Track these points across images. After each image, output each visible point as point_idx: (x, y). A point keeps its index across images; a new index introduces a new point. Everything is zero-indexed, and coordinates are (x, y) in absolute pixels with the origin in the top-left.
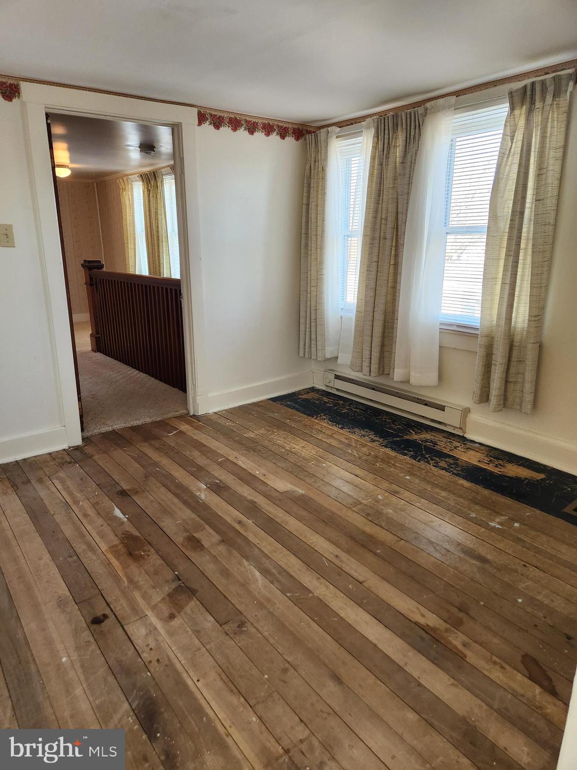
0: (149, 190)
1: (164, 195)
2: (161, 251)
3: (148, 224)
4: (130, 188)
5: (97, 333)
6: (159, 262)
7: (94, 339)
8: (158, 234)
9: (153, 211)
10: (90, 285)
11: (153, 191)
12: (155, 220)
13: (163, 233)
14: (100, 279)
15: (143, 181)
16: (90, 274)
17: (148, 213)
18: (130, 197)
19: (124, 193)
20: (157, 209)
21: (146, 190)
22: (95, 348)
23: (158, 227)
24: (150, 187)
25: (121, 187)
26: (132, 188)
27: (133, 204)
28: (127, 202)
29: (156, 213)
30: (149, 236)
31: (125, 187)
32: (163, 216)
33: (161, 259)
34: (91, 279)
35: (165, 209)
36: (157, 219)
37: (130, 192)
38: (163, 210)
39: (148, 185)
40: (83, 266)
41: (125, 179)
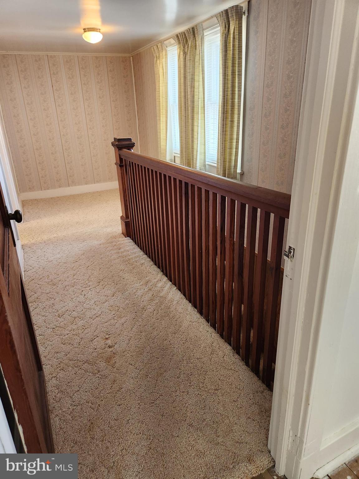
0: (185, 53)
1: (203, 56)
2: (195, 124)
3: (183, 94)
4: (164, 54)
5: (127, 217)
6: (193, 137)
7: (124, 224)
8: (193, 105)
9: (189, 77)
10: (120, 166)
11: (190, 53)
12: (191, 88)
13: (200, 102)
14: (130, 162)
15: (179, 43)
16: (119, 155)
17: (182, 81)
18: (164, 65)
19: (158, 62)
20: (193, 74)
21: (182, 53)
22: (125, 232)
23: (193, 97)
24: (186, 49)
25: (155, 55)
26: (166, 55)
27: (167, 73)
28: (161, 71)
29: (193, 79)
30: (183, 108)
31: (159, 54)
32: (201, 83)
33: (195, 134)
34: (121, 159)
35: (203, 74)
36: (193, 87)
37: (164, 59)
38: (201, 75)
39: (184, 47)
40: (113, 144)
41: (159, 45)
